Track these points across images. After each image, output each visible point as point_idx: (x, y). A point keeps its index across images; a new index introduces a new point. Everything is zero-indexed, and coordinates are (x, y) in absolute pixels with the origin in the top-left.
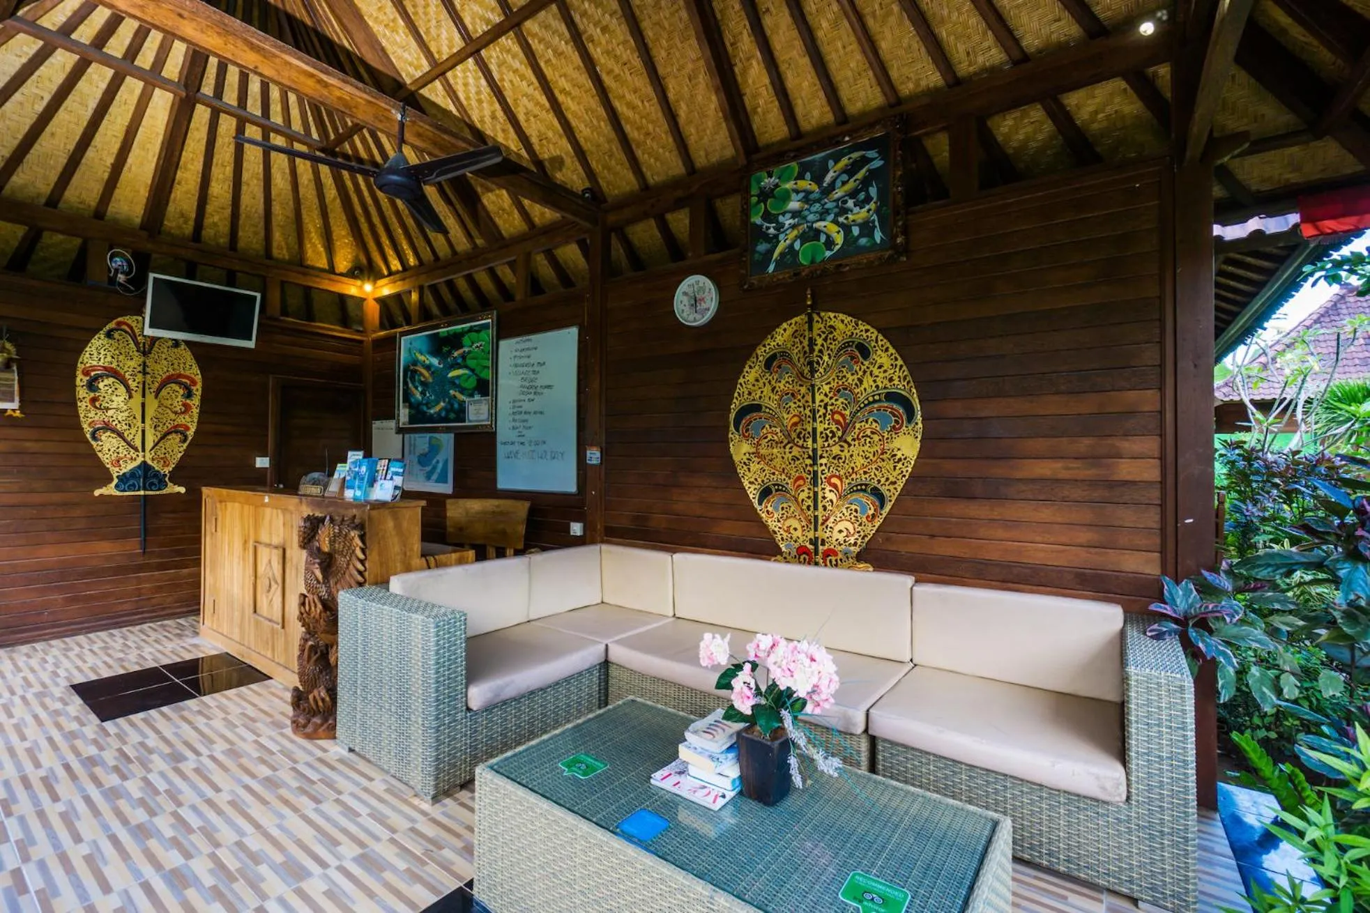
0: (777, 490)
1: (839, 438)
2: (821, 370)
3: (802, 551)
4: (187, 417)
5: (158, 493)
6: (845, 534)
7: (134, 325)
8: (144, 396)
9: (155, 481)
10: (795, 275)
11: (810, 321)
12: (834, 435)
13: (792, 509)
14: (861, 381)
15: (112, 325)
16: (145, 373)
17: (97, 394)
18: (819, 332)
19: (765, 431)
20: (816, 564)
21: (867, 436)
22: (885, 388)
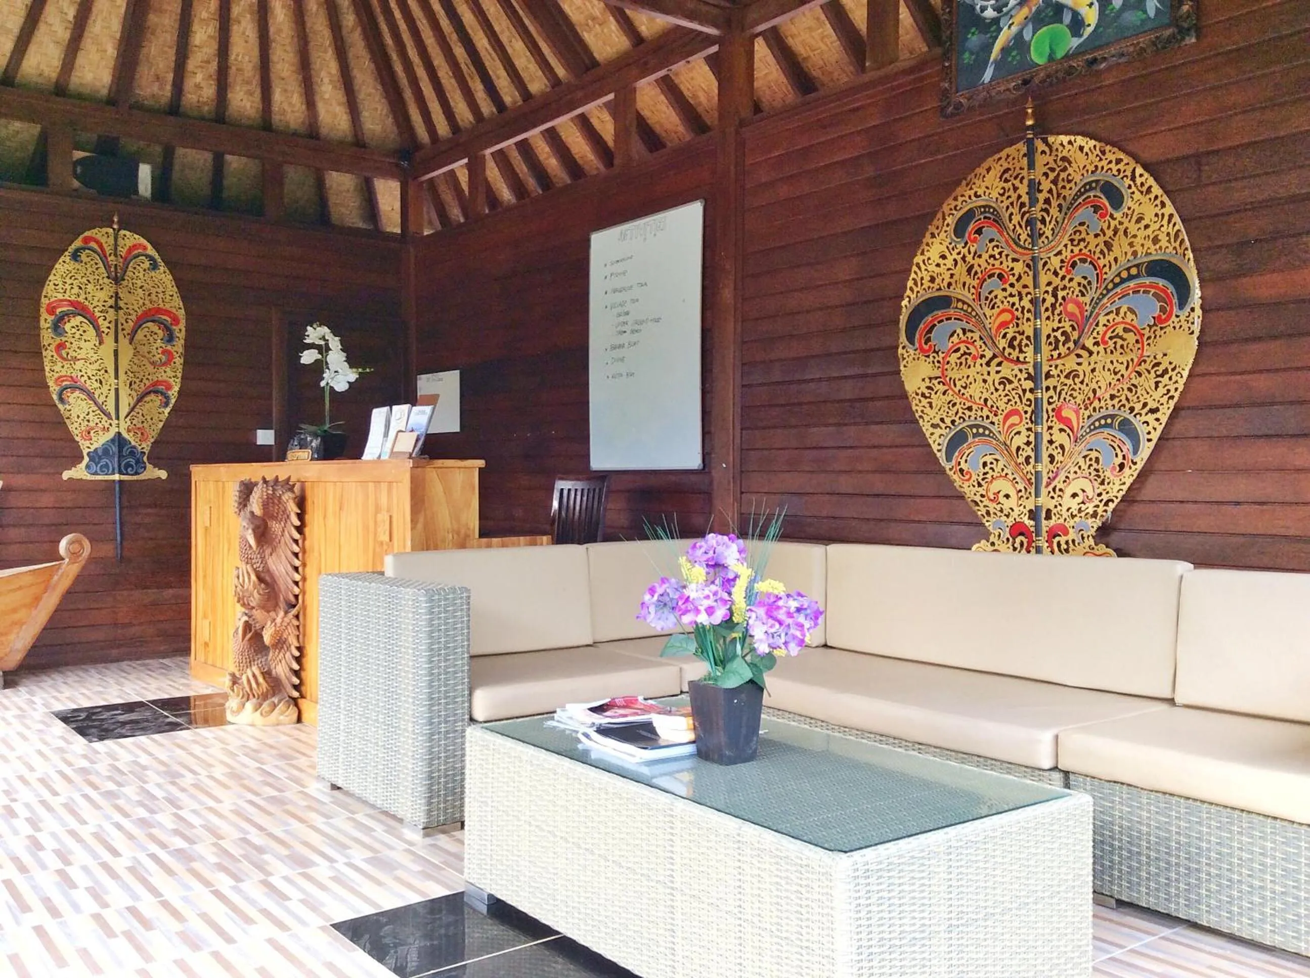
0: (975, 436)
1: (1075, 343)
2: (1049, 233)
3: (1018, 530)
4: (168, 370)
5: (135, 478)
6: (1079, 499)
7: (103, 240)
8: (116, 341)
9: (133, 462)
10: (1025, 82)
11: (1030, 155)
12: (1067, 340)
13: (1001, 464)
14: (1109, 246)
15: (78, 243)
16: (117, 308)
17: (64, 339)
18: (1045, 169)
19: (955, 339)
20: (1039, 550)
21: (1117, 336)
22: (1148, 254)
